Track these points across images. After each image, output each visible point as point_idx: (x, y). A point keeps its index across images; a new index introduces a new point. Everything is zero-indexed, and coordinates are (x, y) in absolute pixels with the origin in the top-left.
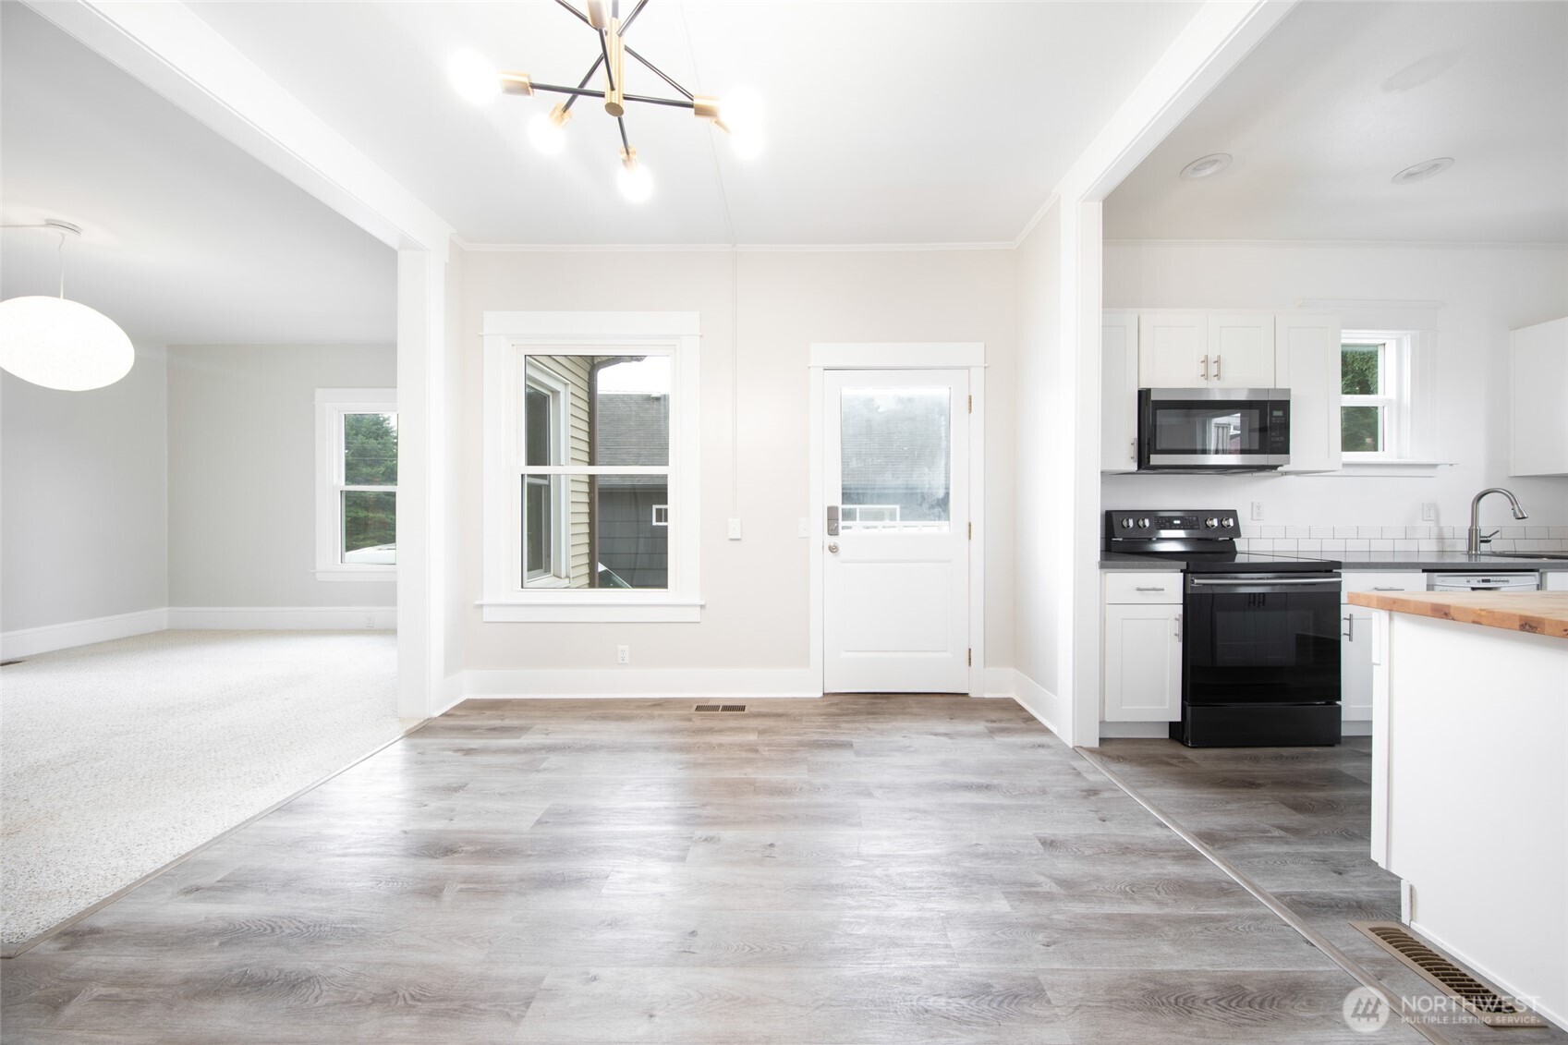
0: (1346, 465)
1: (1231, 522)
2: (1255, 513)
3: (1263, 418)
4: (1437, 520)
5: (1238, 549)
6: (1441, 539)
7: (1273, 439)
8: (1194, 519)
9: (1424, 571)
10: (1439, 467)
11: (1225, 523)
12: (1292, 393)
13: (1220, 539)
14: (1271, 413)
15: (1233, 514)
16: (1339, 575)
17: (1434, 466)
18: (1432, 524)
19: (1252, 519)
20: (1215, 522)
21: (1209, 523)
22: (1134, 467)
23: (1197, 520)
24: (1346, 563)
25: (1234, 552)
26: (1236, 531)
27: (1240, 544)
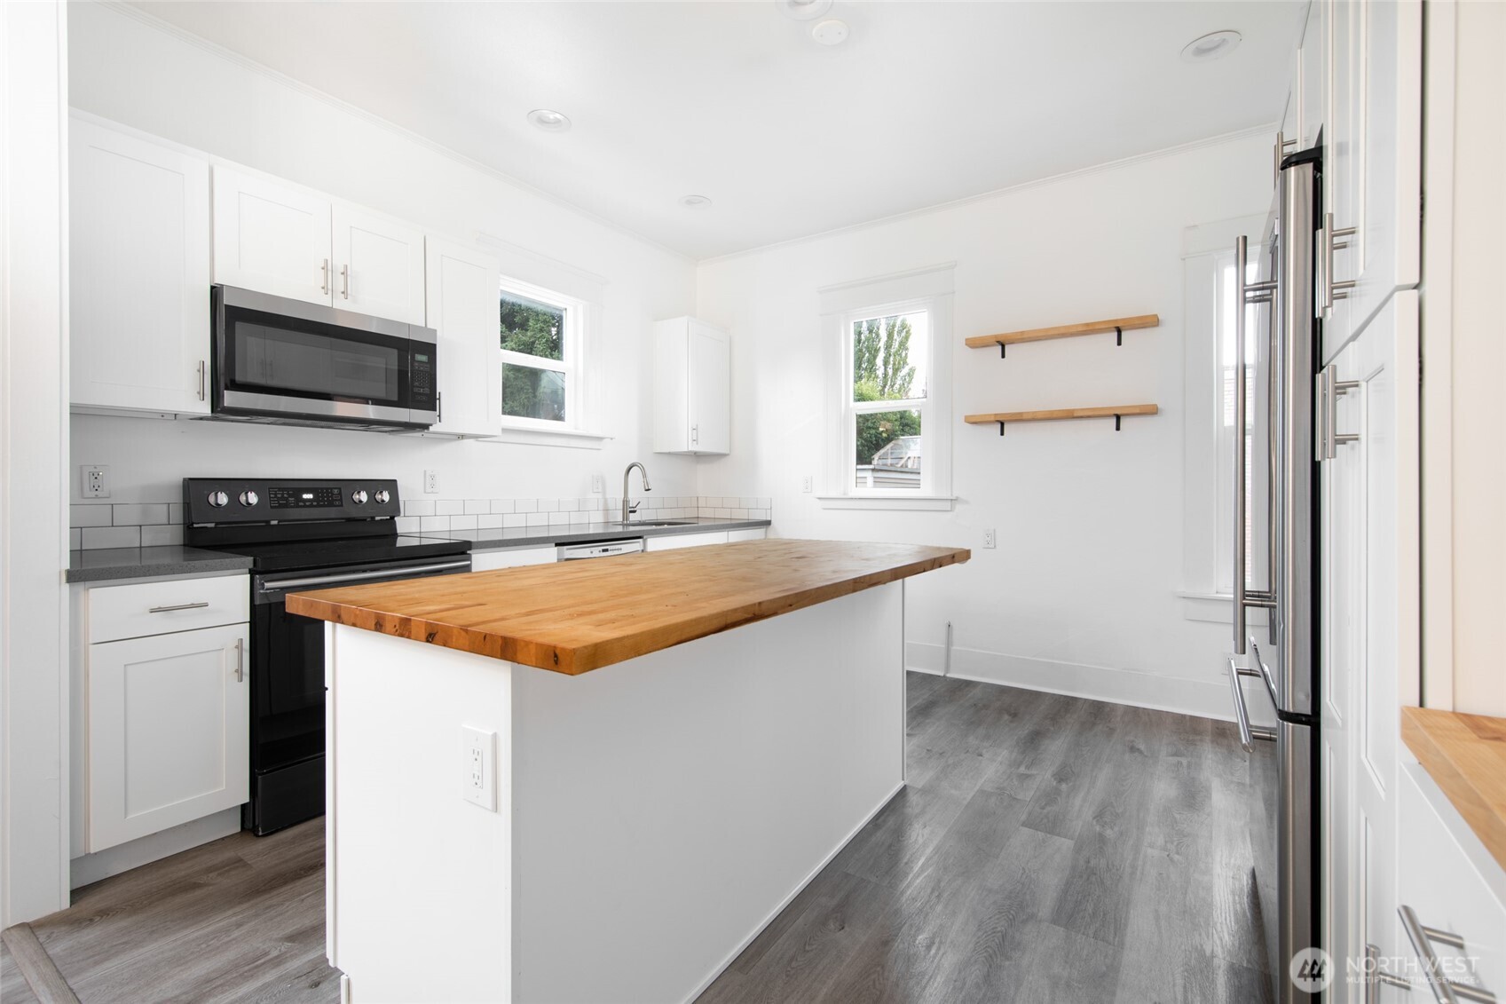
0: (505, 430)
1: (386, 497)
2: (428, 486)
3: (402, 360)
4: (604, 492)
5: (399, 530)
6: (606, 510)
7: (416, 390)
8: (336, 491)
9: (557, 545)
10: (604, 440)
11: (378, 497)
12: (438, 334)
13: (377, 518)
14: (413, 357)
15: (391, 485)
16: (469, 559)
17: (600, 439)
18: (600, 496)
19: (425, 492)
20: (364, 497)
21: (356, 497)
22: (205, 408)
23: (340, 494)
24: (478, 542)
25: (395, 535)
26: (394, 508)
27: (402, 525)
